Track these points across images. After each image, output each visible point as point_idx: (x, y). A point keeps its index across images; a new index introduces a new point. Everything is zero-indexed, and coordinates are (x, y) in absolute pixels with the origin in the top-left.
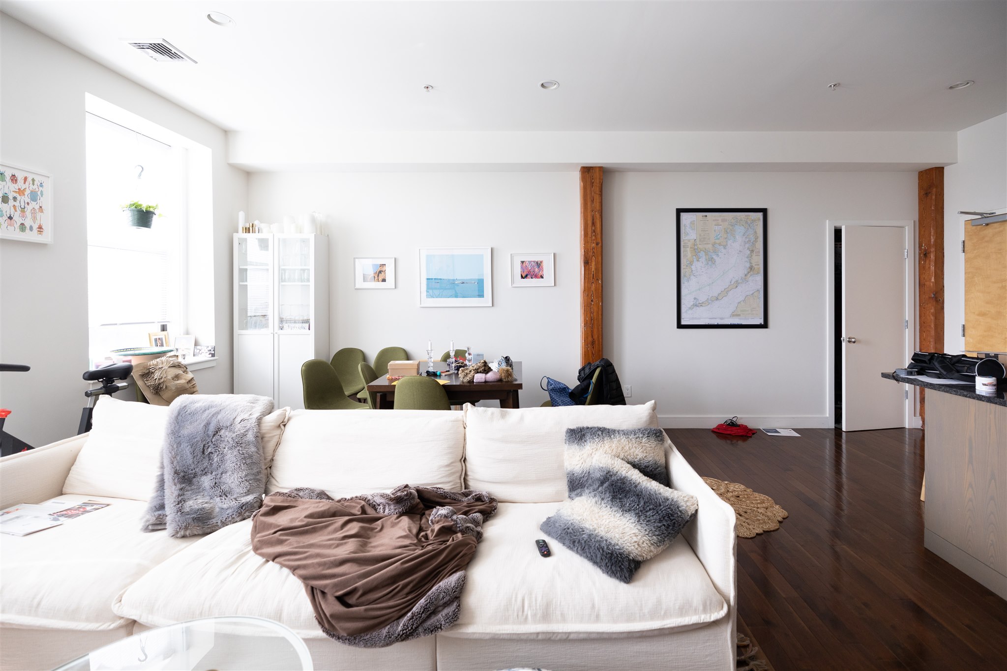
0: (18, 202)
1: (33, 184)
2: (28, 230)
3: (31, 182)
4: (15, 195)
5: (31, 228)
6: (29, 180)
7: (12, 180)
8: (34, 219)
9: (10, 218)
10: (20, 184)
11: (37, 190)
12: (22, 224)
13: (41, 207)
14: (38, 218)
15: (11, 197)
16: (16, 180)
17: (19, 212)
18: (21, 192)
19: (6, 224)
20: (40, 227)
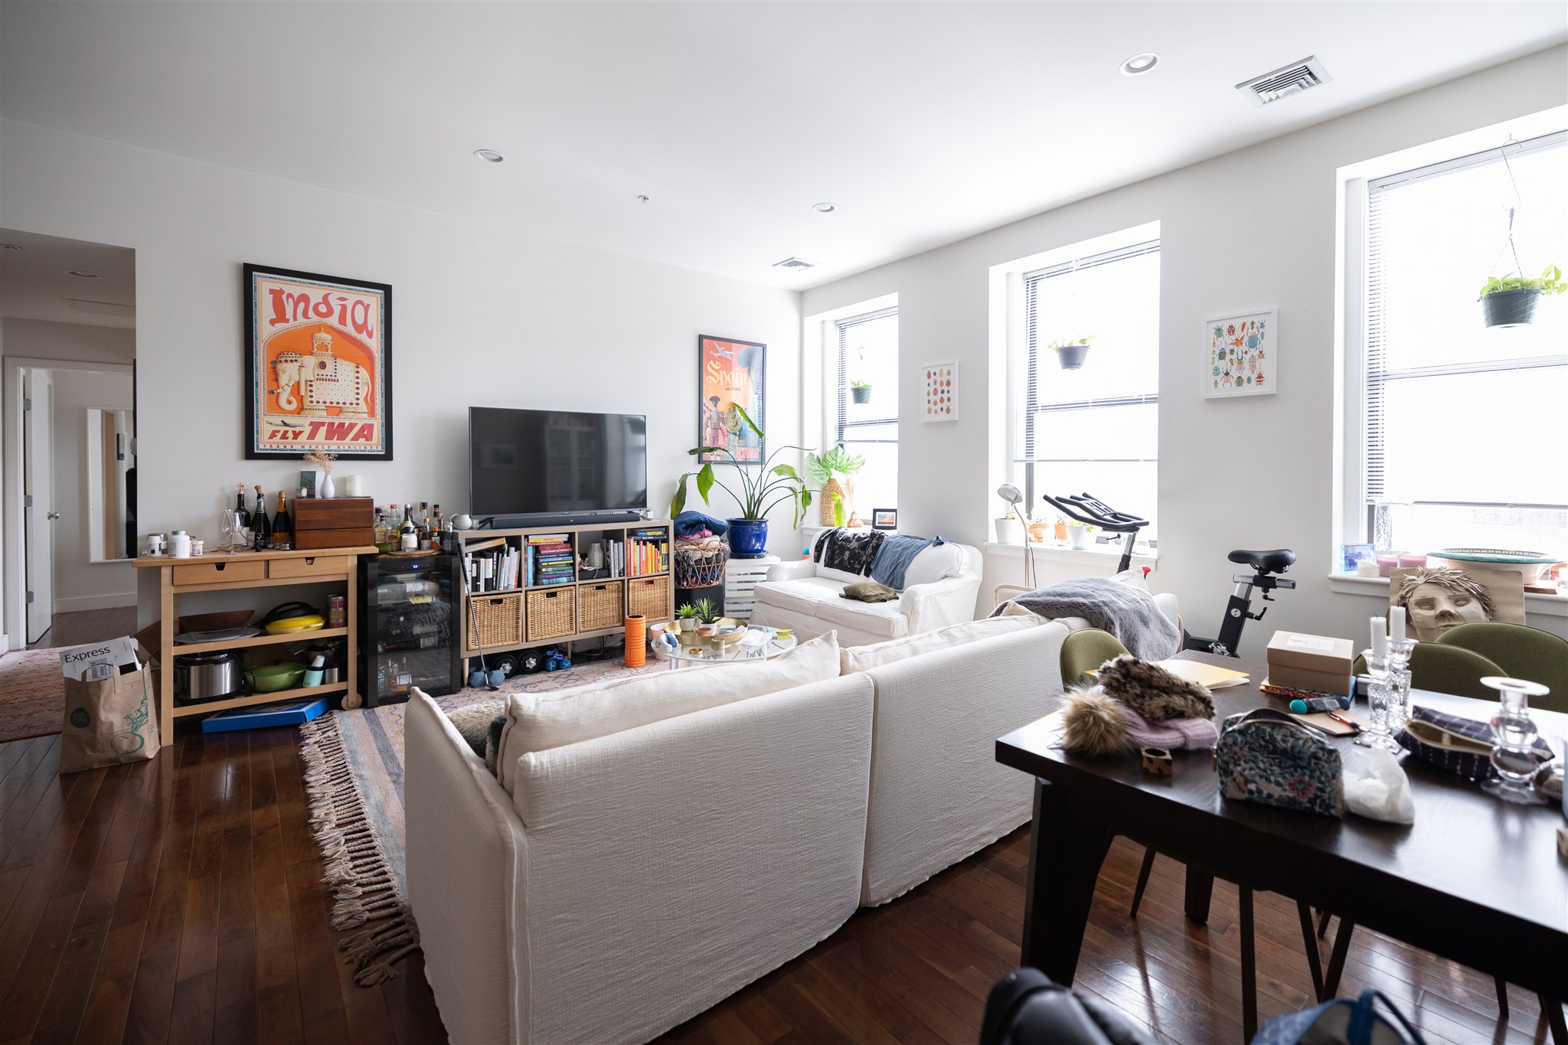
0: (1235, 354)
1: (1252, 328)
2: (1245, 383)
3: (1250, 327)
4: (1232, 347)
5: (1249, 380)
6: (1248, 325)
7: (1229, 332)
8: (1253, 368)
9: (1227, 374)
10: (1238, 334)
11: (1257, 333)
12: (1239, 378)
13: (1261, 352)
14: (1258, 365)
15: (1228, 351)
16: (1233, 331)
17: (1235, 365)
18: (1238, 342)
19: (1223, 382)
20: (1260, 377)
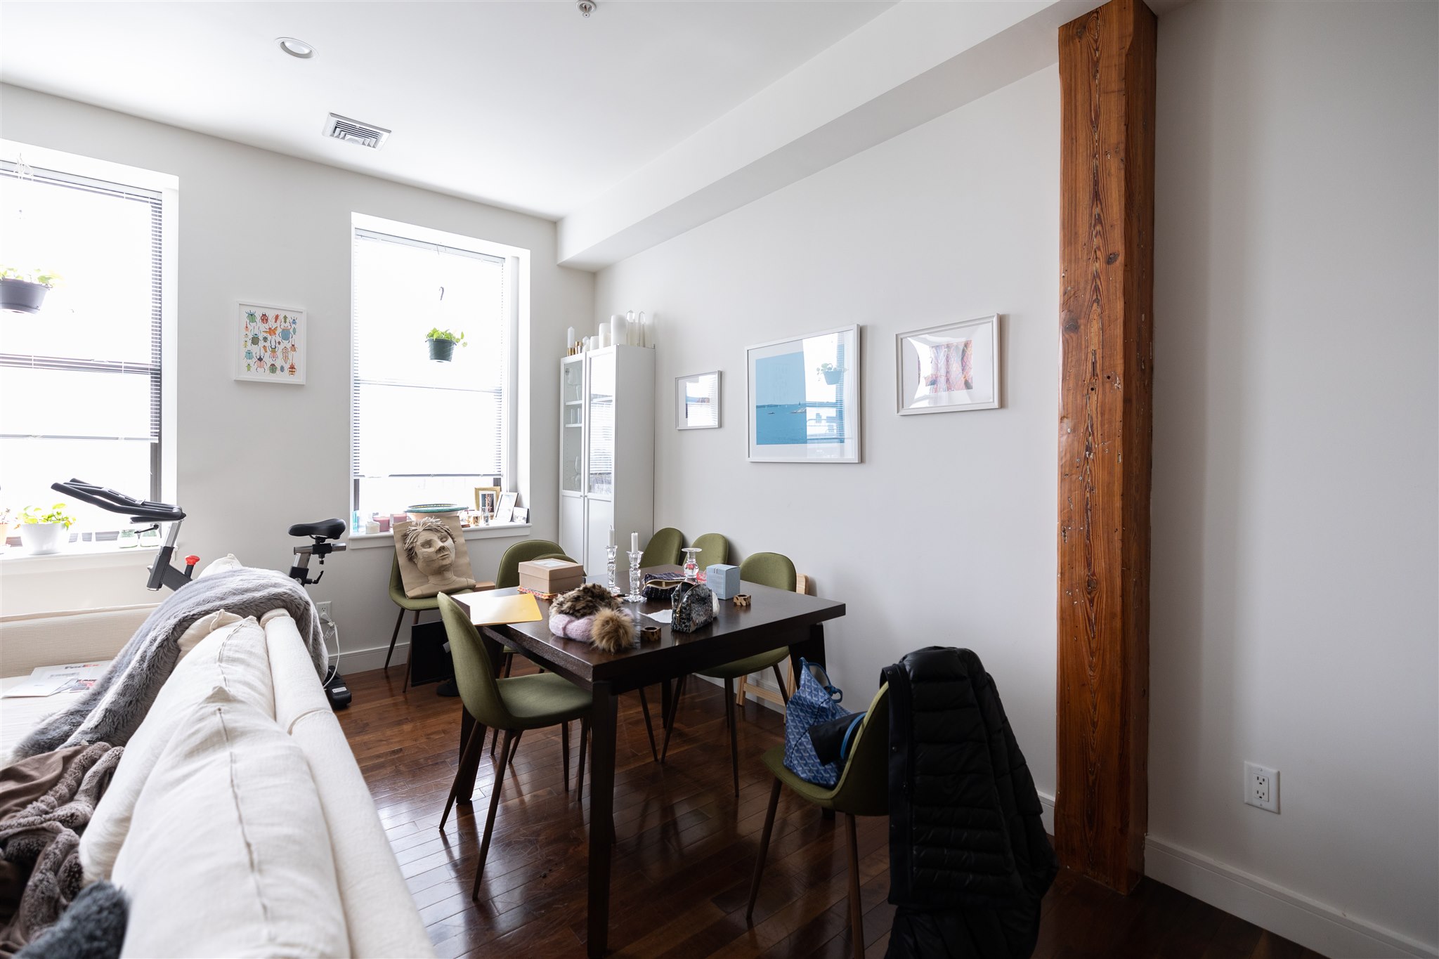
0: (269, 342)
1: (285, 322)
2: (278, 371)
3: (283, 320)
4: (265, 335)
5: (282, 369)
6: (281, 317)
7: (263, 320)
8: (286, 358)
9: (260, 359)
10: (271, 324)
11: (289, 327)
12: (273, 365)
13: (293, 345)
14: (290, 357)
15: (261, 338)
16: (267, 320)
17: (269, 353)
18: (272, 331)
19: (256, 366)
20: (292, 367)
